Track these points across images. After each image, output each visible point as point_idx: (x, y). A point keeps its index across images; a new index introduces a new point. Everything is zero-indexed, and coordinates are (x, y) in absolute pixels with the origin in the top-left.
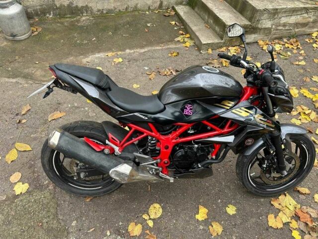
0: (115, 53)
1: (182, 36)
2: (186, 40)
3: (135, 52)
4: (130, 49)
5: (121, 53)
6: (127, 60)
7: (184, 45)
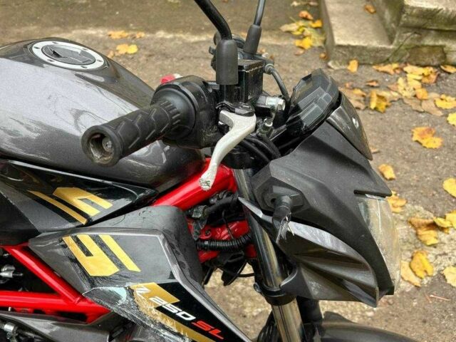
0: (131, 33)
1: (301, 23)
2: (308, 31)
3: (175, 38)
4: (169, 30)
5: (143, 35)
6: (147, 53)
7: (297, 43)
